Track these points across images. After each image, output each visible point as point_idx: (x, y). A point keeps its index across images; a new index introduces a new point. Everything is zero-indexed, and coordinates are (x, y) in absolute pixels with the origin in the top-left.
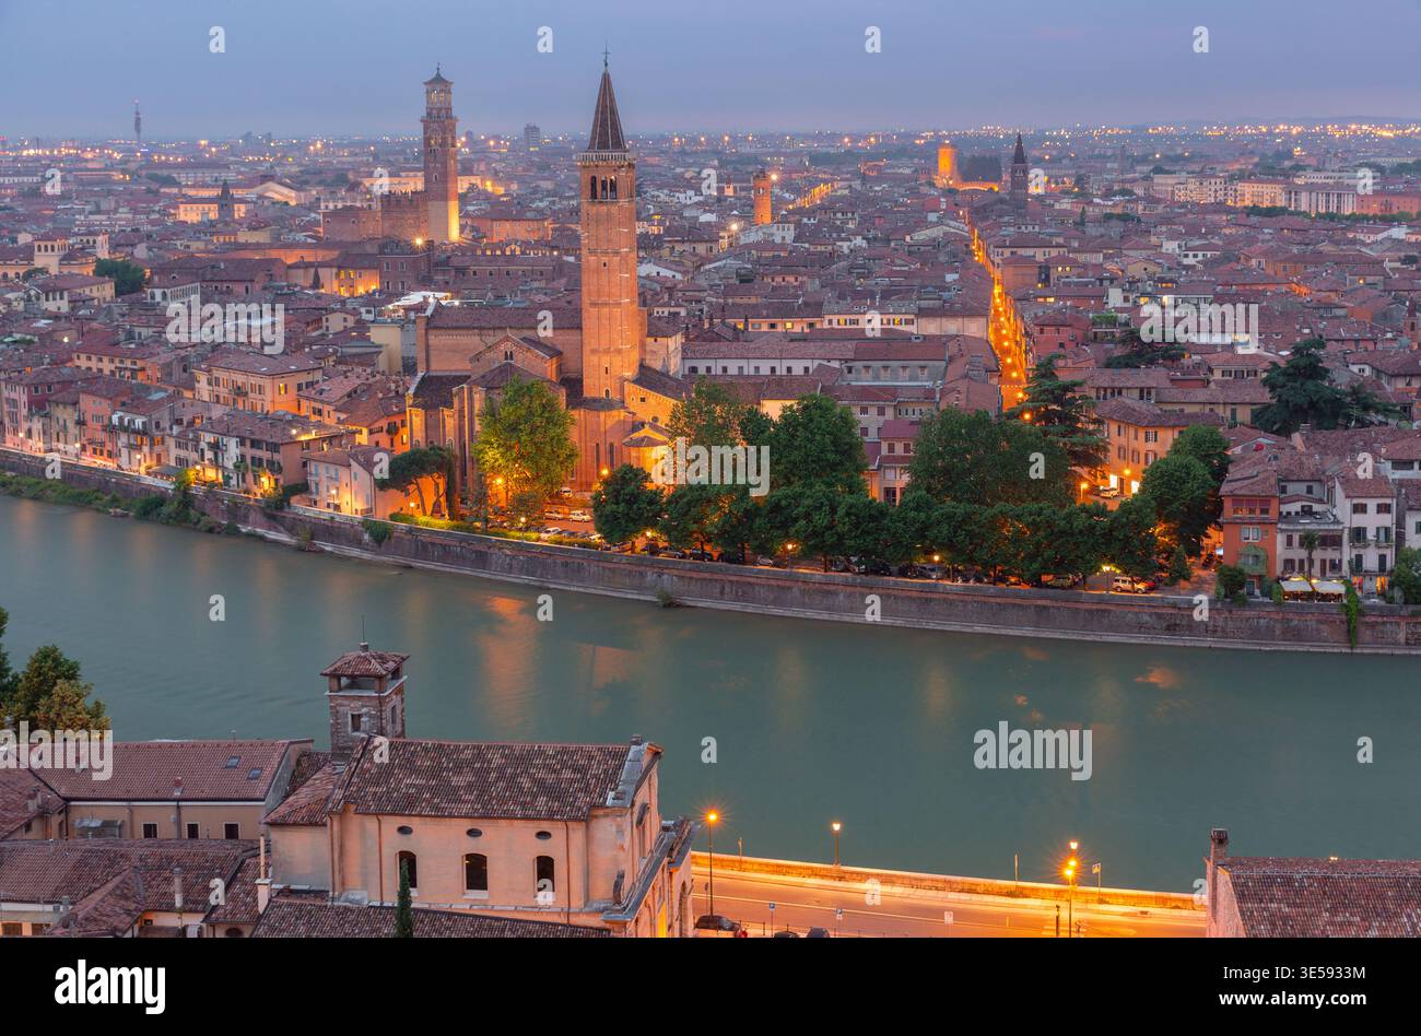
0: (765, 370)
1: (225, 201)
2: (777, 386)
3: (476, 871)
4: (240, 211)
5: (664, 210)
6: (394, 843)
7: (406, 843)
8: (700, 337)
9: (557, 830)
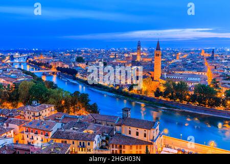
0: (177, 78)
1: (115, 55)
2: (178, 80)
3: (137, 134)
4: (117, 57)
5: (165, 58)
6: (128, 129)
7: (130, 129)
8: (169, 73)
9: (147, 130)
